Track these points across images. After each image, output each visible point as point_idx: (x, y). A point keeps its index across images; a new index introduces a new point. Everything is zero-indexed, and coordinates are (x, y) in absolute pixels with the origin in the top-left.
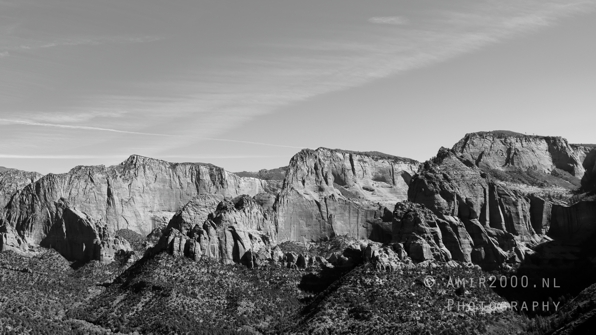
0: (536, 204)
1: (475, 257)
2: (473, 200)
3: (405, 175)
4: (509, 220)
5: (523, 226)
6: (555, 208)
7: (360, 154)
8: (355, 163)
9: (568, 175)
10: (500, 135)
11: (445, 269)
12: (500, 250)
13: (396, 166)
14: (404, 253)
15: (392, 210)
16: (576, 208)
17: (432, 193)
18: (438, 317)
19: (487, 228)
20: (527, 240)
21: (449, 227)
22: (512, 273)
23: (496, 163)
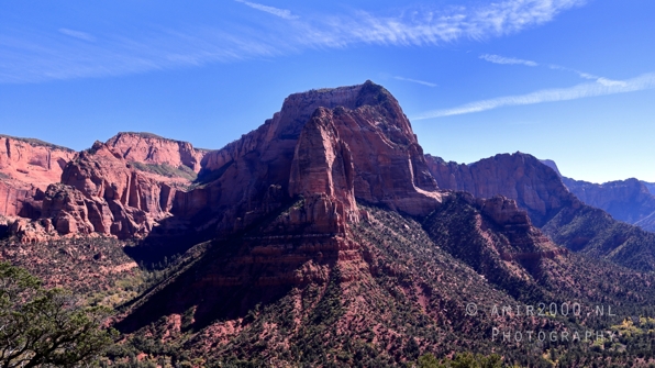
0: (165, 189)
1: (114, 229)
2: (118, 185)
3: (61, 161)
5: (153, 206)
6: (177, 192)
7: (18, 139)
8: (12, 147)
9: (189, 170)
10: (145, 136)
11: (87, 239)
12: (134, 223)
13: (53, 153)
14: (51, 227)
15: (44, 190)
16: (191, 193)
17: (84, 178)
18: (76, 279)
19: (126, 208)
20: (155, 216)
21: (95, 206)
22: (140, 241)
23: (139, 157)
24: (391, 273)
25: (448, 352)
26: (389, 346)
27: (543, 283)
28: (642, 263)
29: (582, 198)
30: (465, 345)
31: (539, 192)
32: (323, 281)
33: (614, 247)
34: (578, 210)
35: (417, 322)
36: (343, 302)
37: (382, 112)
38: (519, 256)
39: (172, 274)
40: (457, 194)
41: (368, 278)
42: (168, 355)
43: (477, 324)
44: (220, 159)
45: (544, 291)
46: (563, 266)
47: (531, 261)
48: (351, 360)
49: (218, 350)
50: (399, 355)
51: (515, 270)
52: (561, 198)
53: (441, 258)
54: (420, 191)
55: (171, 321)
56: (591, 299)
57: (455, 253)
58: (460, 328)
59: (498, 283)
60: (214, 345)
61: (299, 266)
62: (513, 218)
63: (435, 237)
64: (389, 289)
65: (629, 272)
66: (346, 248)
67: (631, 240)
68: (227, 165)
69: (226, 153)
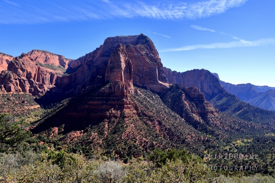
0: (52, 75)
1: (30, 91)
2: (32, 72)
3: (7, 61)
4: (43, 80)
5: (47, 82)
6: (57, 77)
9: (63, 67)
10: (44, 52)
11: (19, 94)
12: (39, 89)
13: (4, 57)
14: (3, 89)
16: (64, 77)
17: (17, 68)
18: (14, 110)
19: (35, 82)
20: (48, 86)
21: (22, 81)
22: (41, 96)
23: (41, 61)
24: (146, 116)
25: (166, 148)
26: (143, 145)
27: (208, 123)
28: (248, 118)
29: (227, 90)
30: (174, 146)
31: (210, 86)
32: (117, 117)
33: (238, 111)
34: (225, 95)
35: (155, 136)
36: (125, 126)
37: (146, 48)
38: (199, 112)
39: (54, 111)
40: (176, 85)
41: (136, 117)
42: (53, 143)
43: (179, 138)
44: (76, 63)
45: (207, 127)
46: (216, 117)
47: (204, 114)
48: (127, 149)
49: (73, 142)
50: (147, 148)
51: (197, 118)
52: (219, 89)
53: (167, 111)
54: (160, 82)
55: (54, 130)
56: (226, 131)
57: (173, 109)
58: (172, 139)
59: (189, 122)
60: (71, 140)
61: (108, 110)
62: (198, 96)
63: (165, 102)
64: (144, 122)
65: (242, 121)
66: (128, 104)
67: (245, 108)
68: (79, 66)
69: (79, 61)
